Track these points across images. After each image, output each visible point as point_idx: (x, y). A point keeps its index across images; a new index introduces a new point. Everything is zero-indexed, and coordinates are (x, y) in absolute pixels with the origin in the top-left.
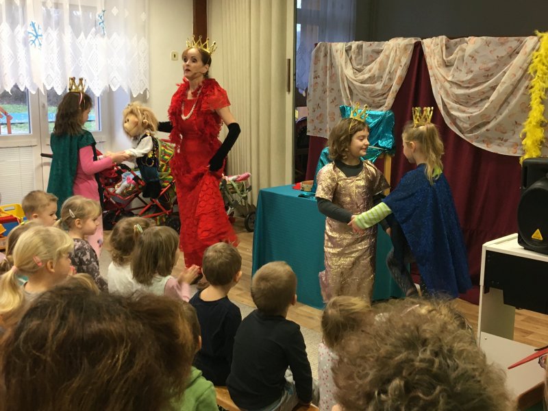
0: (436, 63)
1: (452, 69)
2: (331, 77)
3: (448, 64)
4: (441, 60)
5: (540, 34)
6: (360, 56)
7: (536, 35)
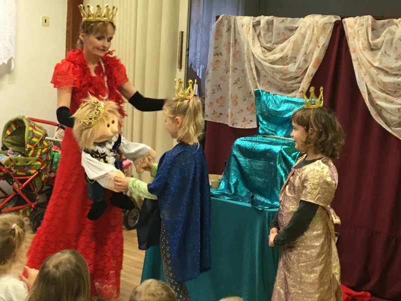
0: (361, 46)
1: (379, 53)
2: (234, 55)
3: (375, 48)
4: (366, 42)
6: (270, 33)
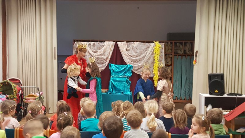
4: (126, 49)
5: (155, 42)
7: (153, 42)
